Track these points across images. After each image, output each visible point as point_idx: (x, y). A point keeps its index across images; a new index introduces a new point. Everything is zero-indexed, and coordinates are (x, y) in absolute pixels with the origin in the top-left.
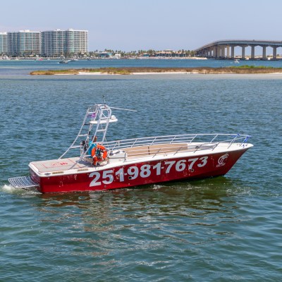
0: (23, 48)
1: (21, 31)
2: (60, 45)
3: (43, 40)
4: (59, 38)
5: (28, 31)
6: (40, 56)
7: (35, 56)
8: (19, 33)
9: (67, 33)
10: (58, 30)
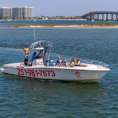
0: (4, 15)
1: (3, 8)
2: (20, 14)
3: (13, 12)
4: (20, 11)
5: (6, 8)
6: (11, 19)
7: (9, 19)
8: (2, 9)
9: (24, 9)
10: (20, 7)
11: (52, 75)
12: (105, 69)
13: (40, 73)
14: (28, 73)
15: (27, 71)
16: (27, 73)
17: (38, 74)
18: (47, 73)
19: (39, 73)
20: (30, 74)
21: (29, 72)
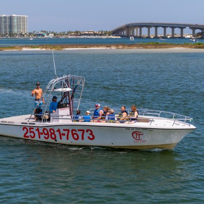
2: (5, 27)
4: (5, 22)
9: (11, 18)
10: (4, 15)
11: (89, 137)
12: (187, 126)
13: (66, 135)
14: (44, 135)
15: (41, 131)
16: (42, 134)
17: (62, 137)
18: (80, 133)
19: (64, 134)
20: (47, 136)
21: (46, 132)
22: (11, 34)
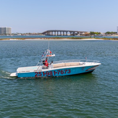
9: (5, 28)
22: (5, 34)
